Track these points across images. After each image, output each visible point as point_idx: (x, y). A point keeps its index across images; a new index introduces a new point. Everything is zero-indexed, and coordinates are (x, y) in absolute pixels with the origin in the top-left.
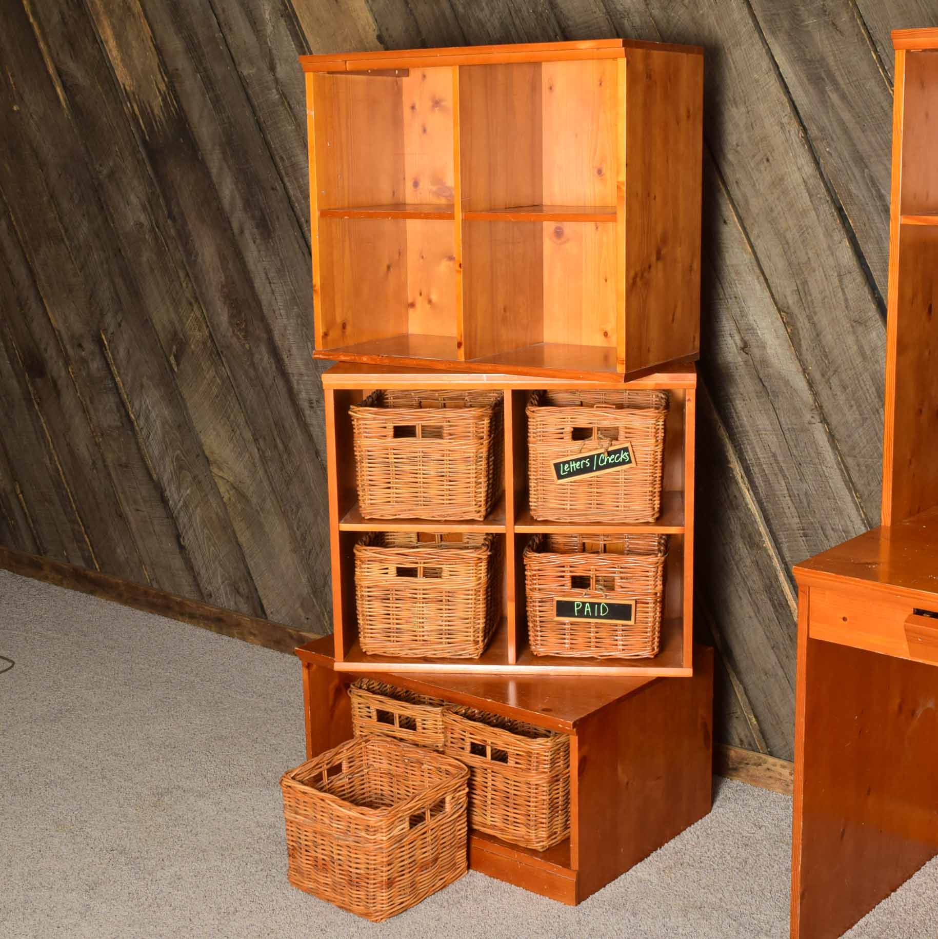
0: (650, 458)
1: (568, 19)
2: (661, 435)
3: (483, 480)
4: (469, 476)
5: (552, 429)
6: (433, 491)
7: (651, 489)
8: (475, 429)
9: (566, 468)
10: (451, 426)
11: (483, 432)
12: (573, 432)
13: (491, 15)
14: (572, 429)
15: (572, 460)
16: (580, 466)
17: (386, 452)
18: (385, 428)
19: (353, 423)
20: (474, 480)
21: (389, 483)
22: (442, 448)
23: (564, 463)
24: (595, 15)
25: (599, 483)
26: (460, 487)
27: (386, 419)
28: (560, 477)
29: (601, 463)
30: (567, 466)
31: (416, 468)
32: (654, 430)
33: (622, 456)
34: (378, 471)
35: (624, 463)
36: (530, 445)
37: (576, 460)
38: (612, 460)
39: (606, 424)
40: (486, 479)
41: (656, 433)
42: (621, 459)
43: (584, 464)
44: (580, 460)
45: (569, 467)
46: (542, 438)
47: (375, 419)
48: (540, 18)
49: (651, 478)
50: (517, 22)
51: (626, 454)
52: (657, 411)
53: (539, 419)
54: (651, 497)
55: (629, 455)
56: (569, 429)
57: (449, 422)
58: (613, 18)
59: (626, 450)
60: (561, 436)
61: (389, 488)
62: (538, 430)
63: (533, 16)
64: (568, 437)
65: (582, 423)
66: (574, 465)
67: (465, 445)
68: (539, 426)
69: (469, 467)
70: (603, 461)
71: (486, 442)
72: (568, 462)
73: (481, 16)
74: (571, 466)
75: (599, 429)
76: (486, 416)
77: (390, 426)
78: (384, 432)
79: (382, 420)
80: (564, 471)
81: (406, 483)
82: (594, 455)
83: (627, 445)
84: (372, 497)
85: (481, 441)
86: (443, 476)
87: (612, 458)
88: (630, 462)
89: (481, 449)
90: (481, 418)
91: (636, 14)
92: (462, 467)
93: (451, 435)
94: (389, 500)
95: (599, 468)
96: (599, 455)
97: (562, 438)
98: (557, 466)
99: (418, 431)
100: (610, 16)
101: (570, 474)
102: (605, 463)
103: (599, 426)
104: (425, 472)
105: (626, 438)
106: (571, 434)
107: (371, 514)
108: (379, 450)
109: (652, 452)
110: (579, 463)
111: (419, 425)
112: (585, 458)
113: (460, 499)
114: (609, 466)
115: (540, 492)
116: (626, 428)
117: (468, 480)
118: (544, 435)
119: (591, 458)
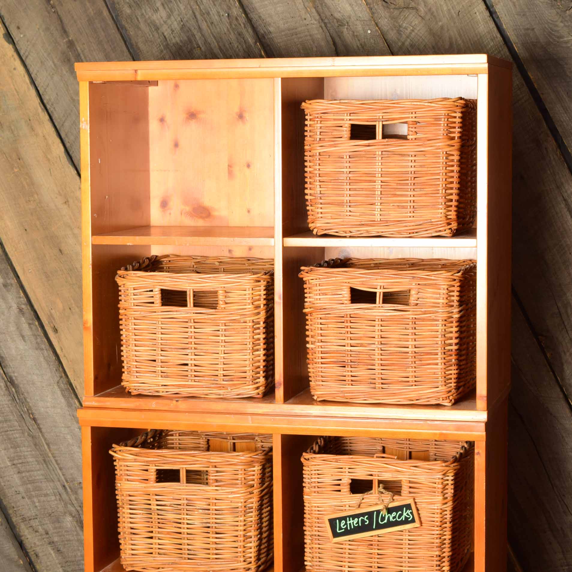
0: (437, 518)
1: (269, 25)
2: (450, 491)
3: (253, 533)
4: (236, 528)
5: (328, 480)
6: (198, 544)
7: (438, 553)
8: (243, 476)
9: (342, 525)
10: (217, 472)
11: (253, 480)
12: (351, 484)
13: (169, 17)
14: (350, 481)
15: (349, 517)
16: (358, 523)
17: (147, 497)
18: (147, 470)
19: (115, 463)
20: (242, 533)
21: (152, 532)
22: (208, 496)
23: (341, 519)
24: (306, 22)
25: (380, 543)
26: (227, 540)
27: (147, 462)
28: (335, 535)
29: (382, 521)
30: (343, 522)
31: (179, 516)
32: (440, 486)
33: (405, 514)
34: (140, 518)
35: (406, 521)
36: (305, 497)
37: (354, 517)
38: (394, 518)
39: (387, 476)
40: (257, 533)
41: (444, 488)
42: (403, 518)
43: (363, 521)
44: (358, 516)
45: (346, 524)
46: (317, 489)
47: (135, 461)
48: (235, 22)
49: (438, 541)
50: (204, 26)
51: (409, 512)
52: (444, 464)
53: (313, 468)
54: (438, 563)
55: (412, 513)
56: (346, 480)
57: (215, 467)
58: (329, 25)
59: (408, 507)
60: (337, 488)
61: (151, 538)
62: (313, 480)
63: (225, 20)
64: (346, 489)
65: (361, 474)
66: (351, 521)
67: (232, 493)
68: (313, 476)
69: (237, 519)
70: (383, 519)
71: (256, 491)
72: (344, 518)
73: (154, 17)
74: (348, 522)
75: (380, 482)
76: (257, 462)
77: (153, 469)
78: (145, 475)
79: (144, 462)
80: (340, 529)
81: (168, 533)
82: (374, 511)
83: (410, 501)
84: (133, 547)
85: (250, 490)
86: (209, 527)
87: (393, 515)
88: (413, 521)
89: (251, 498)
90: (250, 464)
91: (358, 23)
92: (229, 519)
93: (217, 481)
94: (151, 551)
95: (379, 527)
96: (378, 512)
97: (340, 491)
98: (332, 522)
99: (183, 476)
100: (325, 24)
101: (347, 532)
102: (386, 521)
103: (380, 478)
104: (189, 522)
105: (410, 493)
106: (349, 486)
107: (132, 565)
108: (140, 495)
109: (439, 511)
110: (356, 519)
111: (183, 469)
112: (363, 515)
113: (227, 554)
114: (390, 524)
115: (314, 550)
116: (410, 482)
117: (236, 533)
118: (320, 486)
119: (370, 515)
